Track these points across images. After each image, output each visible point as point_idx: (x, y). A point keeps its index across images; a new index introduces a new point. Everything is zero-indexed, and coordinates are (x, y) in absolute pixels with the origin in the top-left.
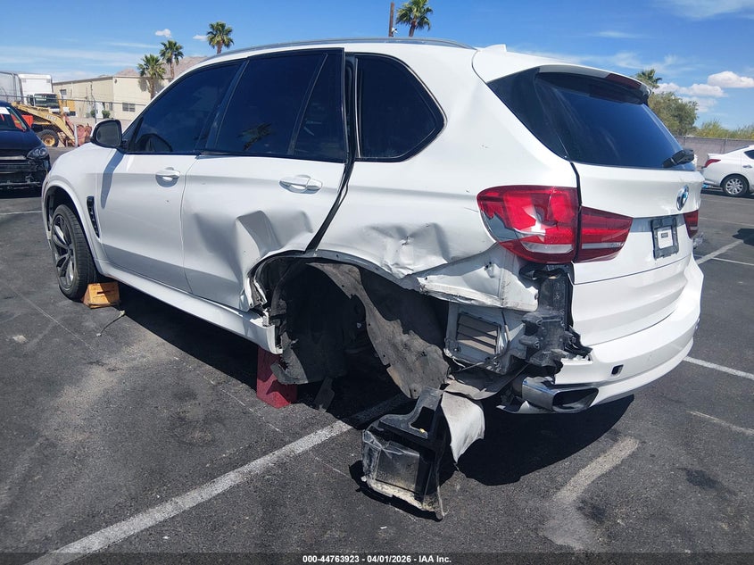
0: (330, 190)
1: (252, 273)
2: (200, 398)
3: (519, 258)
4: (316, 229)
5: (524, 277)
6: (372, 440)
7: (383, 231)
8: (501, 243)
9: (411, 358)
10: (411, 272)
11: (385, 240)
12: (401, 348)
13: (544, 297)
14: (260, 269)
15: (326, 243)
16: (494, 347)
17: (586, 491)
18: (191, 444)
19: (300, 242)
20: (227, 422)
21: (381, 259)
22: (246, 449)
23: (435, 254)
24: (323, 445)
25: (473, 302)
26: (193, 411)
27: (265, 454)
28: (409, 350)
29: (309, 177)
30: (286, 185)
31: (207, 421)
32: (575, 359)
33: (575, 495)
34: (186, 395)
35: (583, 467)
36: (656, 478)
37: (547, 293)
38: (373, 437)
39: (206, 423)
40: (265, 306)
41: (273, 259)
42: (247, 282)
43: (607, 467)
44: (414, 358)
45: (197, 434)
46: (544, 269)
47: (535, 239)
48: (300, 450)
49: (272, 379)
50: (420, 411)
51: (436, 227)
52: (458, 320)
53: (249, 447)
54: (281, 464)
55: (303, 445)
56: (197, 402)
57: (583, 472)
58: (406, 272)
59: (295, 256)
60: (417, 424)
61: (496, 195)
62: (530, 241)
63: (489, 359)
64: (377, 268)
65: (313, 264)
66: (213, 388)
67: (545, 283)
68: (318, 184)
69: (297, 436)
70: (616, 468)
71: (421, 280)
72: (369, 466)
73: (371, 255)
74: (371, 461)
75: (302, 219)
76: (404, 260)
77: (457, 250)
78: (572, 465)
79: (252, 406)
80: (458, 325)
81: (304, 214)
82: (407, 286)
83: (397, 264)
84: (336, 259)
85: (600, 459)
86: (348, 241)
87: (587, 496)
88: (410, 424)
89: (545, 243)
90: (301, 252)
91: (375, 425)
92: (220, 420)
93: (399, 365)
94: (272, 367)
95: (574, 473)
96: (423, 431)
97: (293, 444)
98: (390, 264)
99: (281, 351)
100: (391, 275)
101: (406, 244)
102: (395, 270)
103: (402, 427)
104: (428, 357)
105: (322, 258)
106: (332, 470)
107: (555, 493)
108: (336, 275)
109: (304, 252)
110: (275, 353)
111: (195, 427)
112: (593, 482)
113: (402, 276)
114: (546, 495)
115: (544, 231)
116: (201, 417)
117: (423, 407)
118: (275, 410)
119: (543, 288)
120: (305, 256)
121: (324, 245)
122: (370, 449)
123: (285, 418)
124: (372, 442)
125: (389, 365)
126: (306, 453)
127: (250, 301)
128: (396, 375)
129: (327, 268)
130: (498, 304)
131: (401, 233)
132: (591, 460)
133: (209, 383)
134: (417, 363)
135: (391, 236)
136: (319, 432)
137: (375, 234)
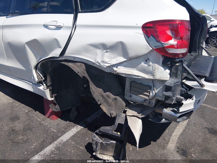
0: (67, 27)
1: (36, 68)
2: (21, 119)
3: (163, 56)
4: (63, 46)
5: (164, 65)
6: (97, 138)
7: (96, 46)
8: (155, 49)
9: (110, 101)
10: (109, 65)
11: (96, 50)
12: (105, 97)
13: (173, 73)
14: (39, 65)
15: (68, 53)
16: (148, 96)
17: (177, 143)
18: (18, 143)
19: (56, 53)
20: (33, 129)
21: (95, 60)
22: (42, 142)
23: (121, 56)
24: (75, 136)
25: (139, 77)
26: (18, 125)
27: (50, 143)
28: (109, 97)
29: (57, 22)
30: (46, 26)
31: (24, 130)
32: (187, 100)
33: (174, 145)
34: (15, 118)
35: (173, 132)
36: (198, 133)
37: (174, 72)
38: (97, 136)
39: (24, 131)
40: (44, 81)
41: (44, 61)
42: (34, 71)
43: (181, 130)
44: (112, 101)
45: (20, 137)
46: (175, 61)
47: (172, 46)
48: (66, 140)
49: (51, 110)
50: (117, 125)
51: (122, 44)
52: (131, 85)
53: (43, 141)
54: (57, 148)
55: (66, 137)
56: (20, 121)
57: (174, 134)
58: (107, 65)
59: (54, 59)
60: (116, 131)
61: (151, 26)
62: (169, 48)
63: (145, 100)
64: (94, 63)
65: (63, 63)
66: (27, 114)
67: (174, 67)
68: (62, 25)
69: (63, 133)
70: (184, 130)
71: (115, 69)
72: (96, 149)
73: (90, 57)
74: (97, 147)
75: (56, 42)
76: (106, 60)
77: (132, 54)
78: (169, 131)
79: (44, 121)
80: (131, 86)
81: (56, 40)
82: (108, 71)
83: (103, 62)
84: (73, 60)
85: (178, 127)
86: (79, 52)
87: (178, 145)
88: (113, 131)
89: (177, 48)
90: (57, 57)
91: (97, 131)
92: (30, 129)
93: (105, 104)
94: (50, 106)
95: (171, 135)
96: (119, 133)
97: (62, 137)
98: (99, 61)
99: (53, 99)
100: (101, 66)
101: (107, 52)
102: (102, 64)
103: (110, 132)
104: (118, 100)
105: (67, 60)
106: (79, 148)
107: (167, 145)
108: (74, 67)
109: (58, 58)
110: (51, 100)
111: (19, 134)
112: (178, 138)
113: (105, 67)
114: (164, 148)
115: (176, 42)
116: (22, 128)
117: (119, 123)
118: (53, 121)
119: (173, 69)
120: (59, 59)
121: (67, 53)
122: (96, 142)
123: (58, 125)
124: (97, 139)
125: (101, 104)
126: (68, 141)
127: (37, 79)
128: (104, 108)
129: (70, 65)
130: (152, 78)
131: (104, 47)
132: (175, 128)
133: (25, 112)
134: (113, 103)
135: (99, 48)
136: (72, 130)
137: (91, 48)
